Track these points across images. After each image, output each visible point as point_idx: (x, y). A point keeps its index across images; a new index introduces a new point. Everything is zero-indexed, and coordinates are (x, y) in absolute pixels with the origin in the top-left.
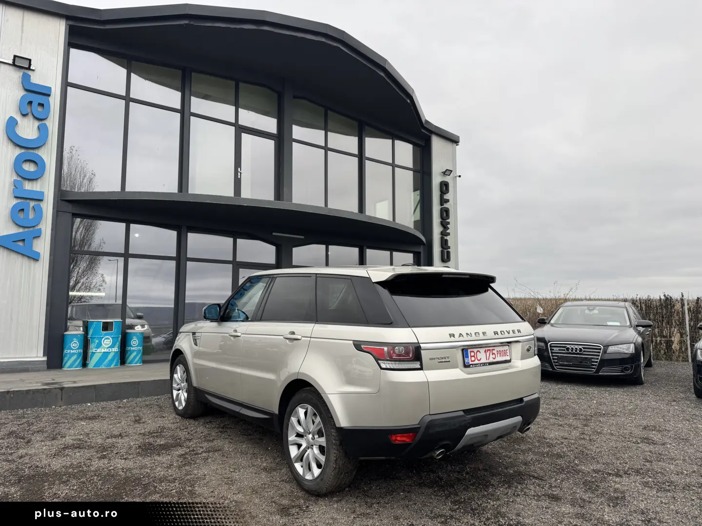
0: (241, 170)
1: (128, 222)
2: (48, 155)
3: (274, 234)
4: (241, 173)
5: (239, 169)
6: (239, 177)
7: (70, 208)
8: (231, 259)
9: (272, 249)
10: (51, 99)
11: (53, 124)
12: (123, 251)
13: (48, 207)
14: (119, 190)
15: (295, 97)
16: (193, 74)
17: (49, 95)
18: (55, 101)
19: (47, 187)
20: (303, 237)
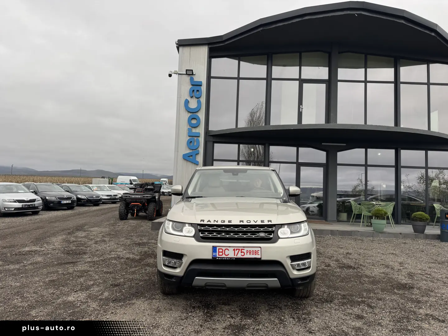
0: (302, 106)
1: (239, 143)
2: (202, 115)
3: (323, 144)
4: (302, 108)
5: (301, 106)
6: (301, 111)
7: (212, 139)
8: (295, 161)
9: (324, 153)
10: (202, 88)
11: (203, 100)
12: (237, 159)
13: (202, 139)
14: (234, 127)
15: (339, 53)
16: (274, 56)
17: (201, 85)
18: (204, 88)
19: (201, 130)
20: (345, 145)
